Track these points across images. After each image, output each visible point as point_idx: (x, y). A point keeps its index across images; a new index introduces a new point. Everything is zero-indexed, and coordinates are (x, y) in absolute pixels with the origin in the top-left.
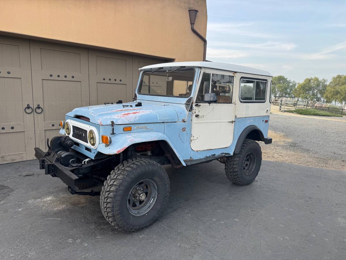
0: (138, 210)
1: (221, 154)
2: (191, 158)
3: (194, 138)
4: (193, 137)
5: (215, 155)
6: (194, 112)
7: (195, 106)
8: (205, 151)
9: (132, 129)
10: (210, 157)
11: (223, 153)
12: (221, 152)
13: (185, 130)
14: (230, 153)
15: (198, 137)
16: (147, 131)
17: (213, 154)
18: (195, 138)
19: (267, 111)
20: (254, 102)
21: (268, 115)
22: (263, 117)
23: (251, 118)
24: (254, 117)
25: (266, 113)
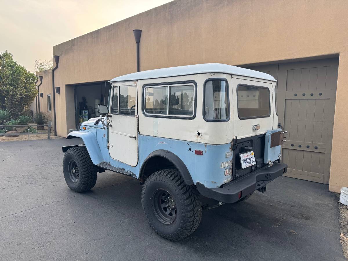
1: (129, 171)
2: (109, 162)
4: (110, 144)
6: (109, 122)
9: (86, 129)
10: (121, 169)
11: (131, 172)
12: (129, 169)
13: (105, 137)
14: (136, 175)
15: (113, 145)
16: (90, 131)
19: (199, 134)
20: (168, 117)
21: (204, 142)
22: (189, 143)
23: (162, 138)
24: (169, 139)
25: (198, 138)
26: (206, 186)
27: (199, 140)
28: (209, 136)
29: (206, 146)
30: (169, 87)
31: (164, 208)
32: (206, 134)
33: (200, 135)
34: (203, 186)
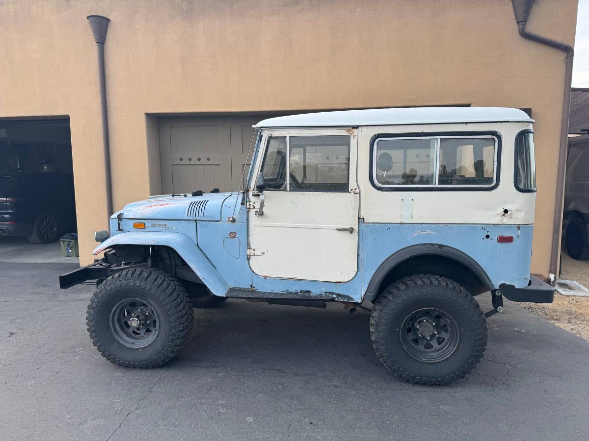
0: (135, 340)
1: (326, 293)
2: (251, 286)
3: (255, 252)
4: (254, 250)
5: (309, 292)
6: (252, 207)
7: (254, 195)
8: (283, 279)
9: (146, 227)
10: (297, 293)
11: (333, 293)
12: (324, 290)
13: (234, 237)
14: (351, 296)
15: (265, 251)
16: (167, 231)
17: (305, 289)
18: (258, 252)
19: (506, 211)
20: (437, 189)
21: (515, 222)
22: (484, 226)
23: (423, 225)
24: (441, 225)
25: (504, 217)
26: (517, 287)
27: (506, 220)
28: (524, 213)
29: (519, 228)
30: (439, 140)
31: (412, 340)
32: (518, 210)
33: (509, 213)
34: (513, 286)
